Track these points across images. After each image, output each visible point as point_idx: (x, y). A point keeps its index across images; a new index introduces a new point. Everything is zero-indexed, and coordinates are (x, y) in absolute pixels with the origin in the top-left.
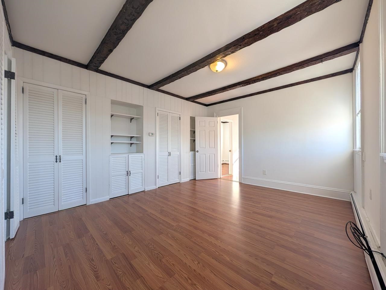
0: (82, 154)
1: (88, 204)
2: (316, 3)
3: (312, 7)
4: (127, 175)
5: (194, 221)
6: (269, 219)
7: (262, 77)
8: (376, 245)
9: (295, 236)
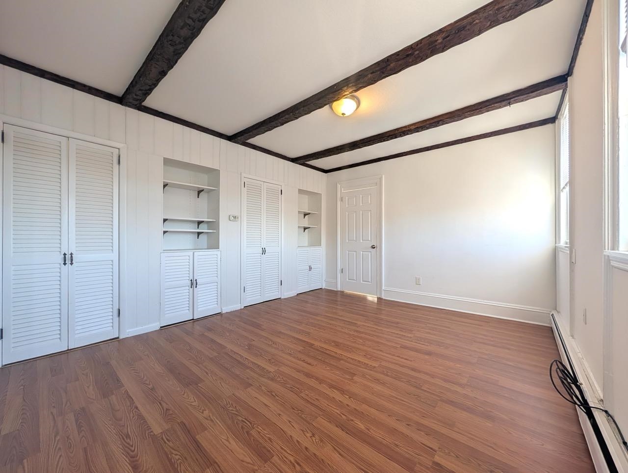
0: (112, 250)
1: (121, 337)
2: (504, 7)
3: (499, 12)
4: (191, 287)
5: (305, 364)
6: (427, 357)
7: (416, 127)
8: (596, 397)
9: (469, 384)
